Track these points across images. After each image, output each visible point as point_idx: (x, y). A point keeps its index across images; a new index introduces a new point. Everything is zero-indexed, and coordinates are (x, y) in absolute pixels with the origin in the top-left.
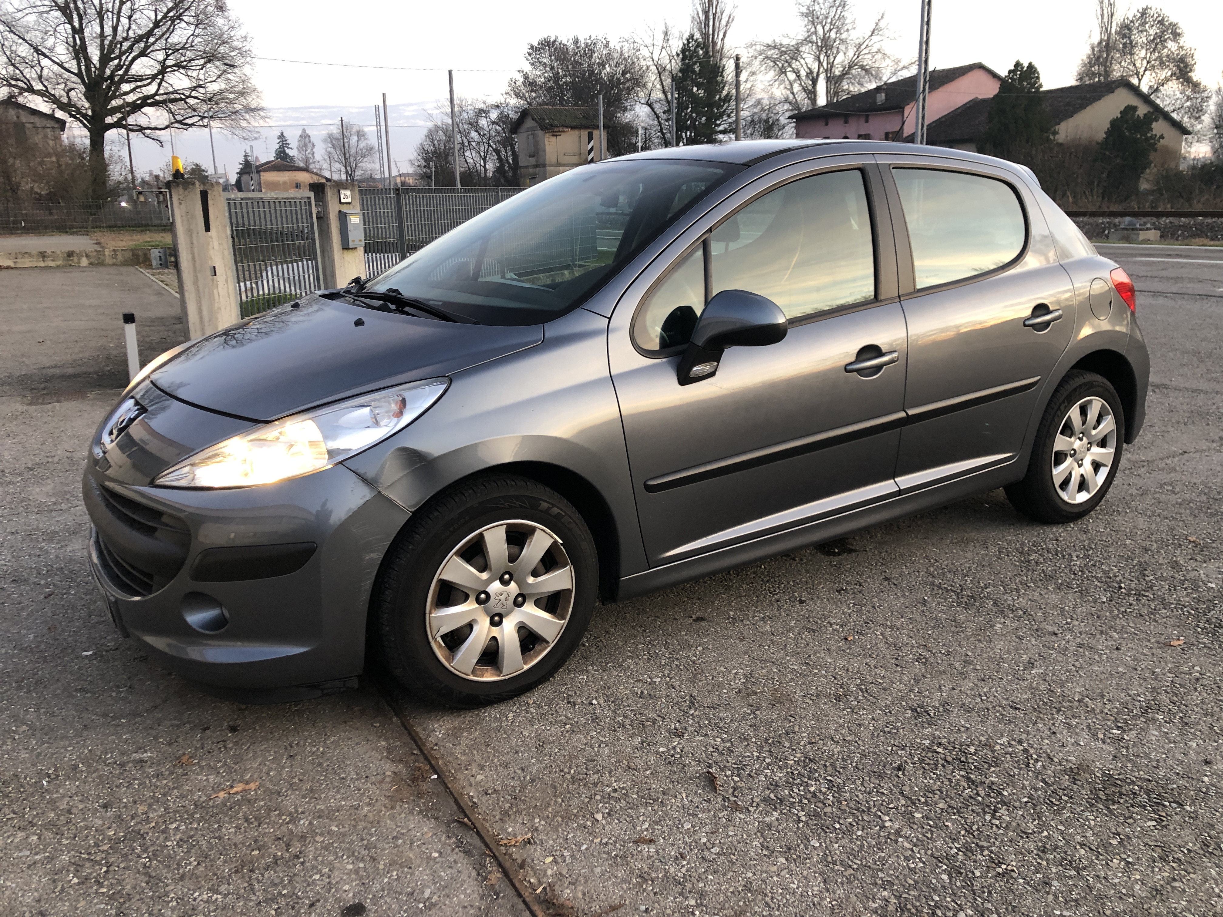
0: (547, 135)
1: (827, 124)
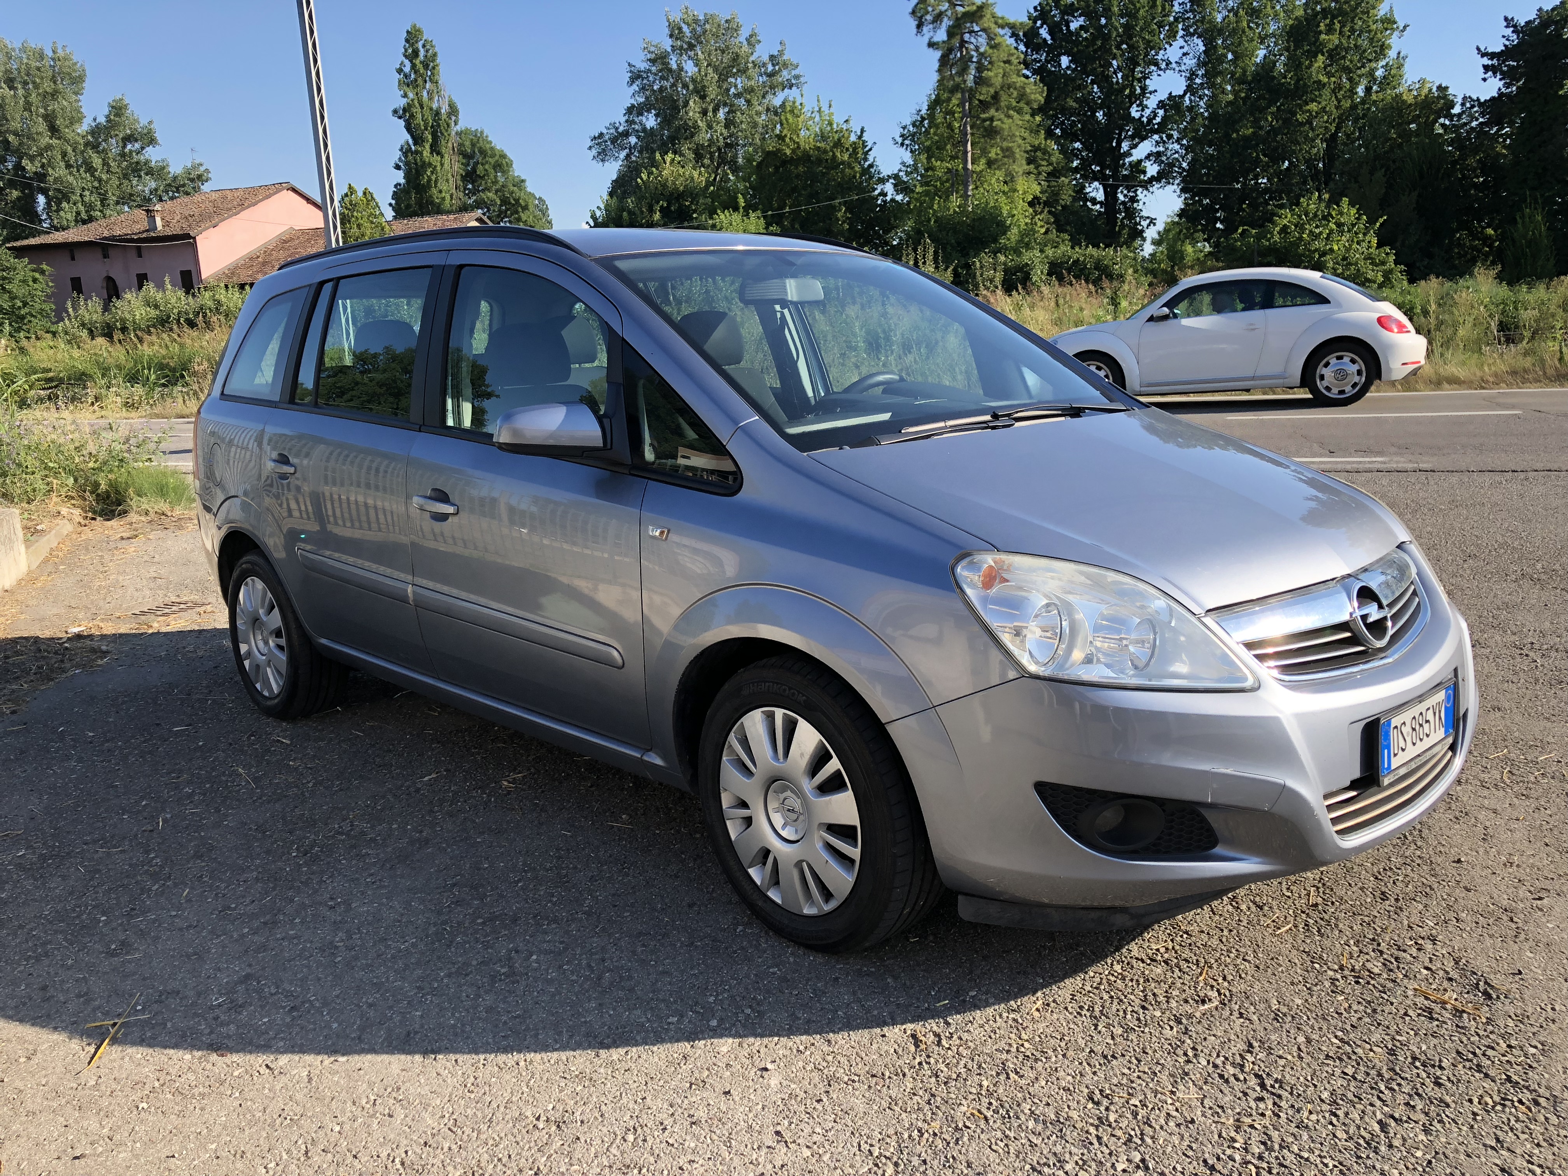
1: (73, 259)
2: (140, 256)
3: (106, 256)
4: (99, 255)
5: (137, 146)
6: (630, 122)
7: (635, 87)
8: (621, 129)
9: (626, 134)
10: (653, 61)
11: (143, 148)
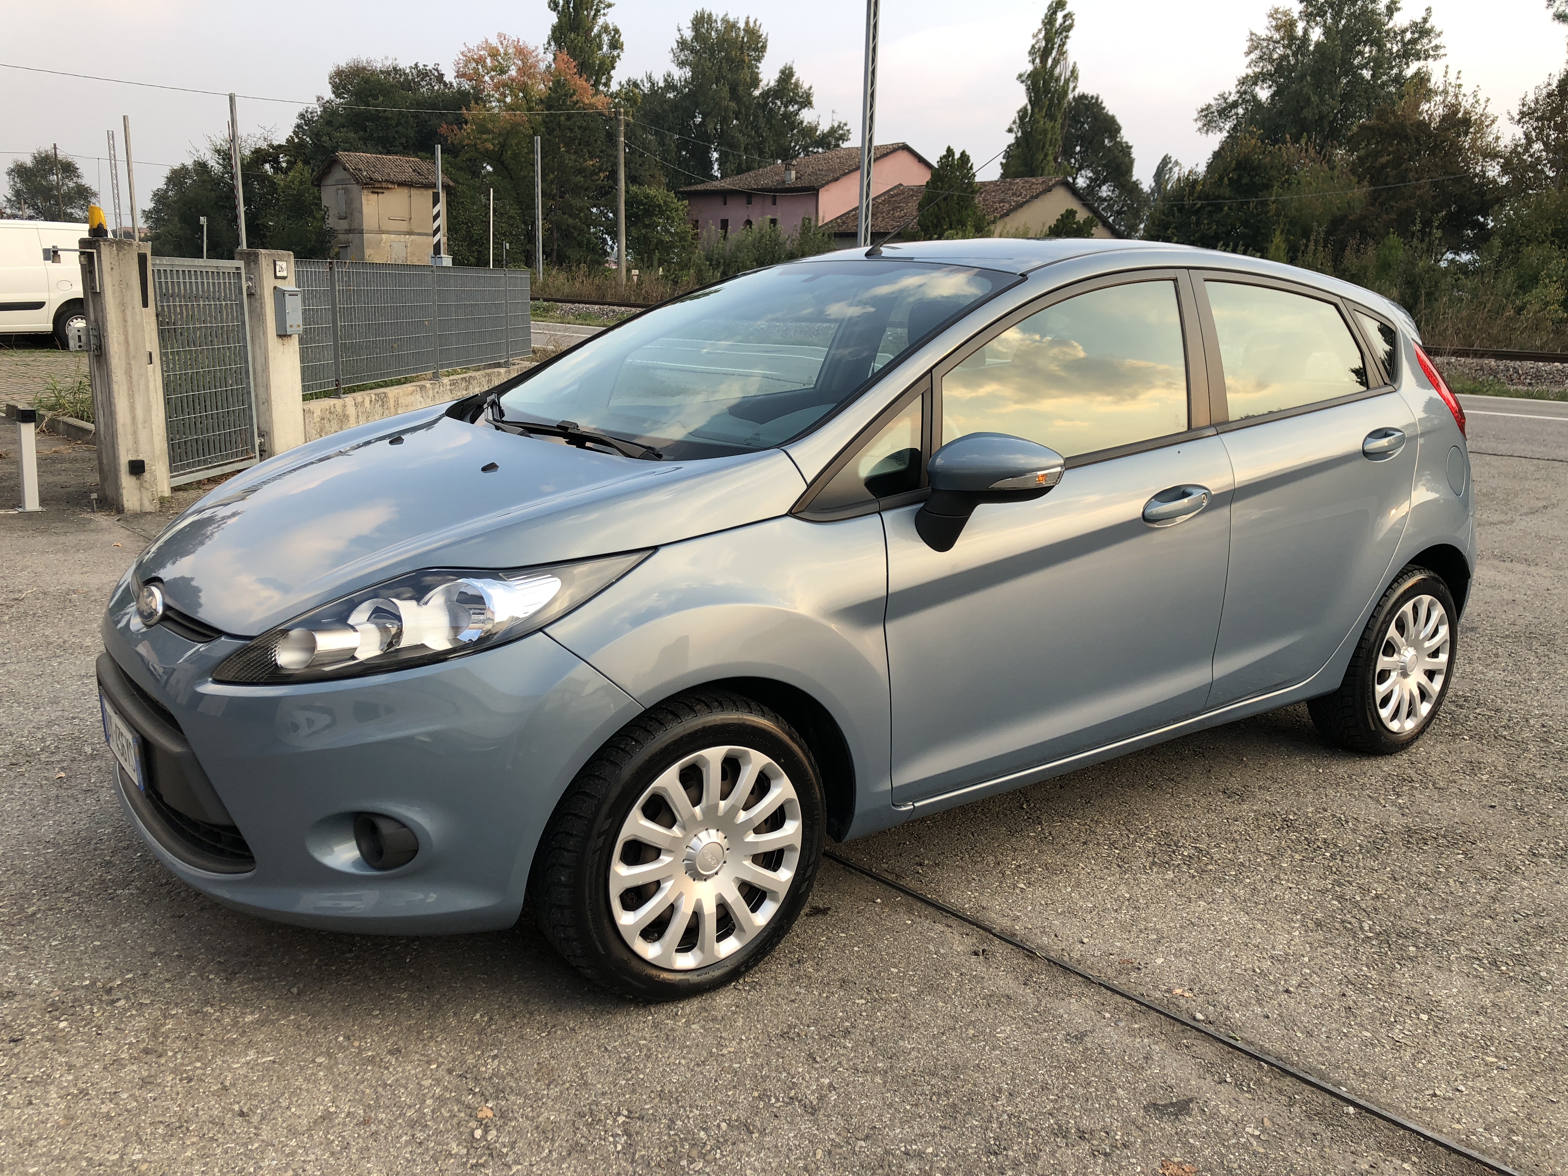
0: (366, 191)
1: (725, 203)
2: (774, 204)
3: (749, 203)
4: (744, 201)
5: (796, 107)
6: (1241, 94)
7: (1253, 56)
8: (1231, 99)
9: (1235, 105)
10: (1278, 28)
11: (799, 110)
